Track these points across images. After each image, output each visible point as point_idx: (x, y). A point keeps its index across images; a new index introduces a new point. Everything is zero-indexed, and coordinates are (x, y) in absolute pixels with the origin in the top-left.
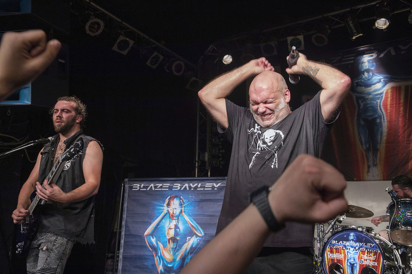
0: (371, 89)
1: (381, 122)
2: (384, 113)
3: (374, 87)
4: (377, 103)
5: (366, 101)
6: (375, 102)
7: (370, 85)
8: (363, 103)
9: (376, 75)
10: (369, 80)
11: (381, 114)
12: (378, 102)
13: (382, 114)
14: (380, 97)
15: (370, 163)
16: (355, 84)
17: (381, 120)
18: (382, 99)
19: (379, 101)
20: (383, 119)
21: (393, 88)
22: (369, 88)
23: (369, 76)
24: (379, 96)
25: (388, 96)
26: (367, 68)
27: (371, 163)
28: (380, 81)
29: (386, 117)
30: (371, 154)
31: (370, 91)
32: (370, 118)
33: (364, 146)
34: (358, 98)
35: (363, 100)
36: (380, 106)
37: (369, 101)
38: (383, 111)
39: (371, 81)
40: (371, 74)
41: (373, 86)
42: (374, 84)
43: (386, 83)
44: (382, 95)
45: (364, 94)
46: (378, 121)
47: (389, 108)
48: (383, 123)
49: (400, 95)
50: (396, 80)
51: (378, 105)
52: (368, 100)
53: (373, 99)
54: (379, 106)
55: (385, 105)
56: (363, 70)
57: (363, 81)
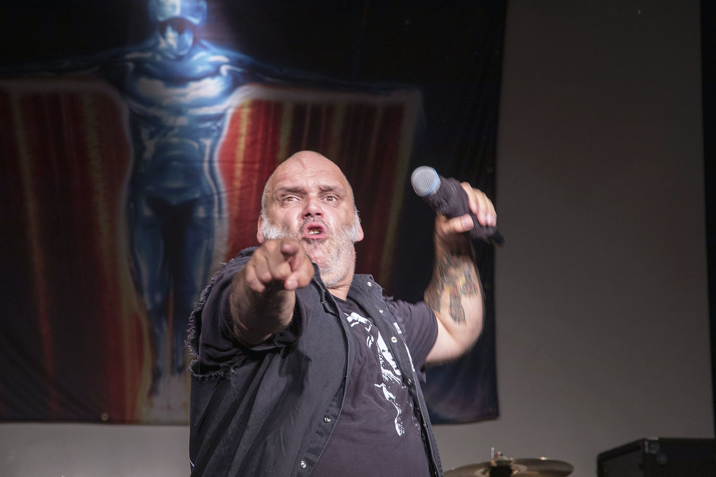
0: (184, 95)
1: (209, 219)
2: (223, 188)
3: (197, 89)
4: (202, 148)
5: (165, 135)
6: (196, 145)
7: (181, 80)
8: (155, 140)
9: (205, 48)
10: (180, 58)
11: (211, 190)
12: (205, 146)
13: (215, 191)
14: (213, 131)
15: (160, 363)
16: (131, 66)
17: (209, 210)
18: (218, 137)
19: (208, 142)
20: (216, 209)
21: (256, 105)
22: (179, 91)
23: (182, 46)
24: (208, 124)
25: (238, 128)
26: (177, 12)
27: (164, 362)
28: (215, 73)
29: (230, 201)
30: (166, 328)
31: (183, 100)
32: (174, 201)
33: (146, 298)
34: (138, 120)
35: (153, 129)
36: (211, 162)
37: (174, 136)
38: (220, 179)
39: (188, 64)
40: (188, 39)
41: (193, 85)
42: (198, 79)
43: (235, 83)
44: (219, 124)
45: (160, 107)
46: (201, 212)
47: (238, 173)
48: (216, 224)
49: (276, 133)
50: (268, 79)
51: (203, 155)
52: (171, 133)
53: (191, 132)
54: (207, 158)
55: (228, 160)
56: (161, 19)
57: (159, 58)
